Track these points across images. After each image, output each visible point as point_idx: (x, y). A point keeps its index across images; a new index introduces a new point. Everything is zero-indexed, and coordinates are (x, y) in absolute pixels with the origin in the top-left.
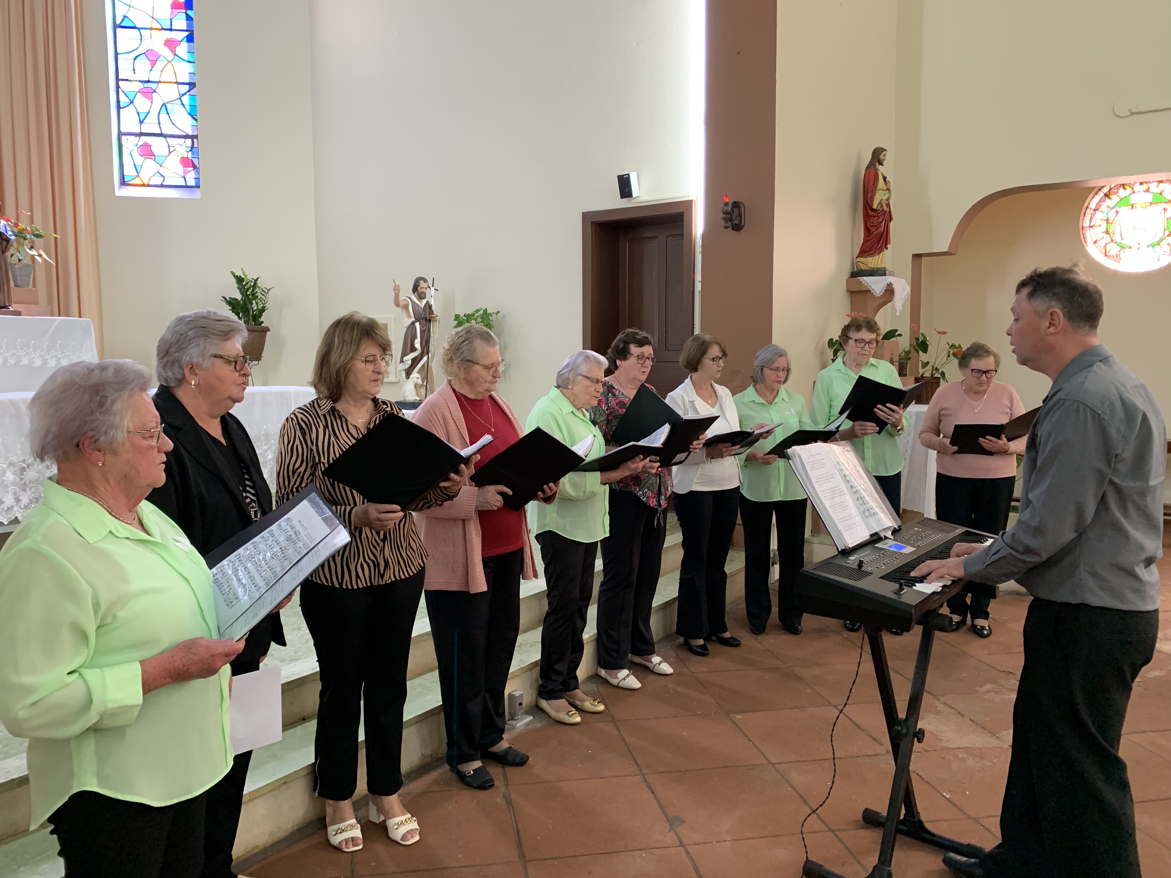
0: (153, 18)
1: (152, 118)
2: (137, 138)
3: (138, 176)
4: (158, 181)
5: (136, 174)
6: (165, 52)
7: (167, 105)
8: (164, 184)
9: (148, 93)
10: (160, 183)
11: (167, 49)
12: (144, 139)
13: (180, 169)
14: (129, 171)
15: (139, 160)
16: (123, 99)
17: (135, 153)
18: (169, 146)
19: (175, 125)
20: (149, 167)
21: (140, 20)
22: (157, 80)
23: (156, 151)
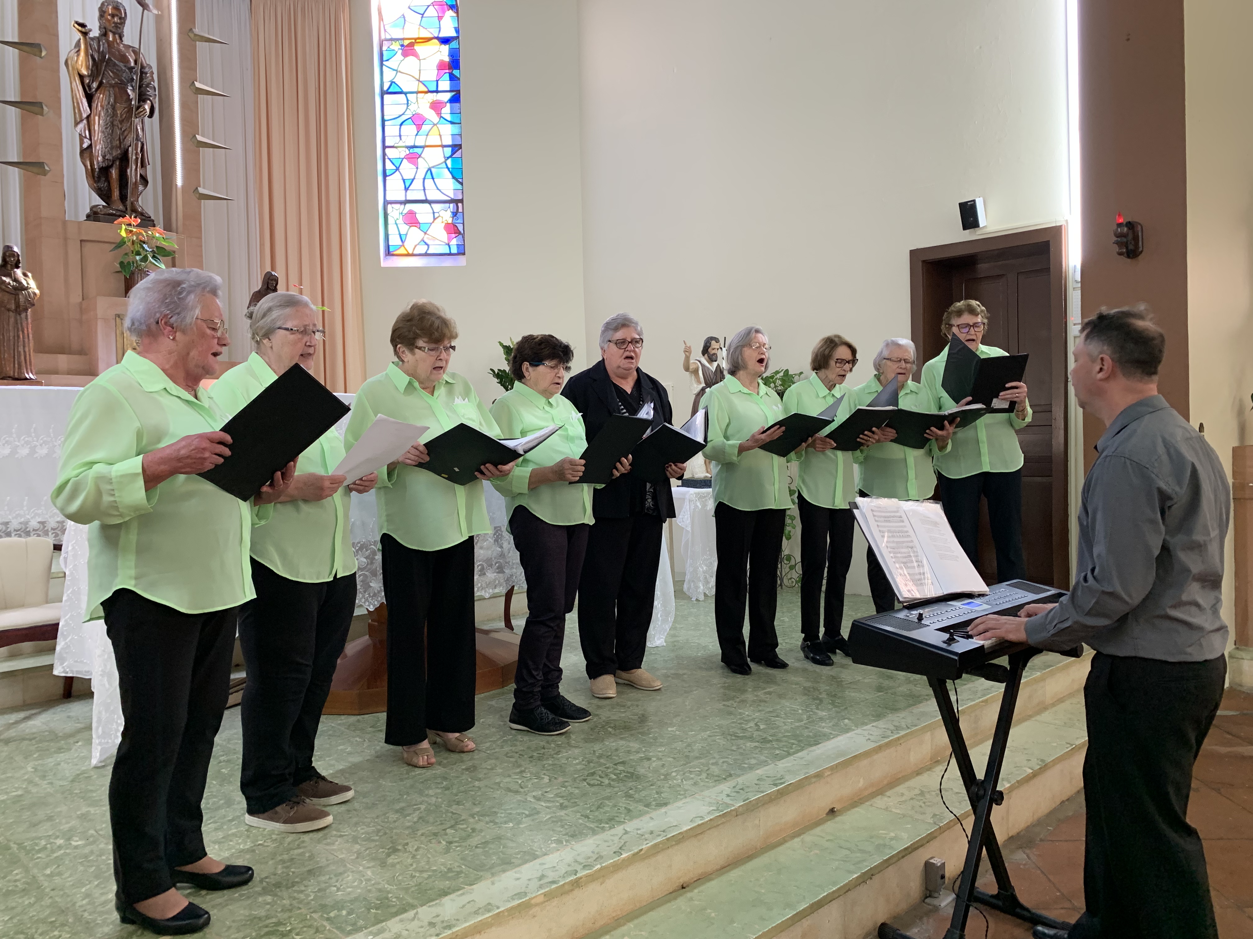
0: (419, 81)
1: (417, 184)
2: (403, 206)
3: (403, 245)
4: (422, 249)
5: (401, 243)
6: (431, 115)
7: (433, 170)
8: (429, 252)
9: (413, 158)
10: (424, 252)
11: (432, 112)
12: (409, 207)
13: (443, 236)
14: (394, 241)
15: (404, 228)
16: (389, 166)
17: (400, 221)
18: (434, 213)
19: (440, 190)
20: (414, 235)
21: (406, 84)
22: (422, 144)
23: (420, 218)
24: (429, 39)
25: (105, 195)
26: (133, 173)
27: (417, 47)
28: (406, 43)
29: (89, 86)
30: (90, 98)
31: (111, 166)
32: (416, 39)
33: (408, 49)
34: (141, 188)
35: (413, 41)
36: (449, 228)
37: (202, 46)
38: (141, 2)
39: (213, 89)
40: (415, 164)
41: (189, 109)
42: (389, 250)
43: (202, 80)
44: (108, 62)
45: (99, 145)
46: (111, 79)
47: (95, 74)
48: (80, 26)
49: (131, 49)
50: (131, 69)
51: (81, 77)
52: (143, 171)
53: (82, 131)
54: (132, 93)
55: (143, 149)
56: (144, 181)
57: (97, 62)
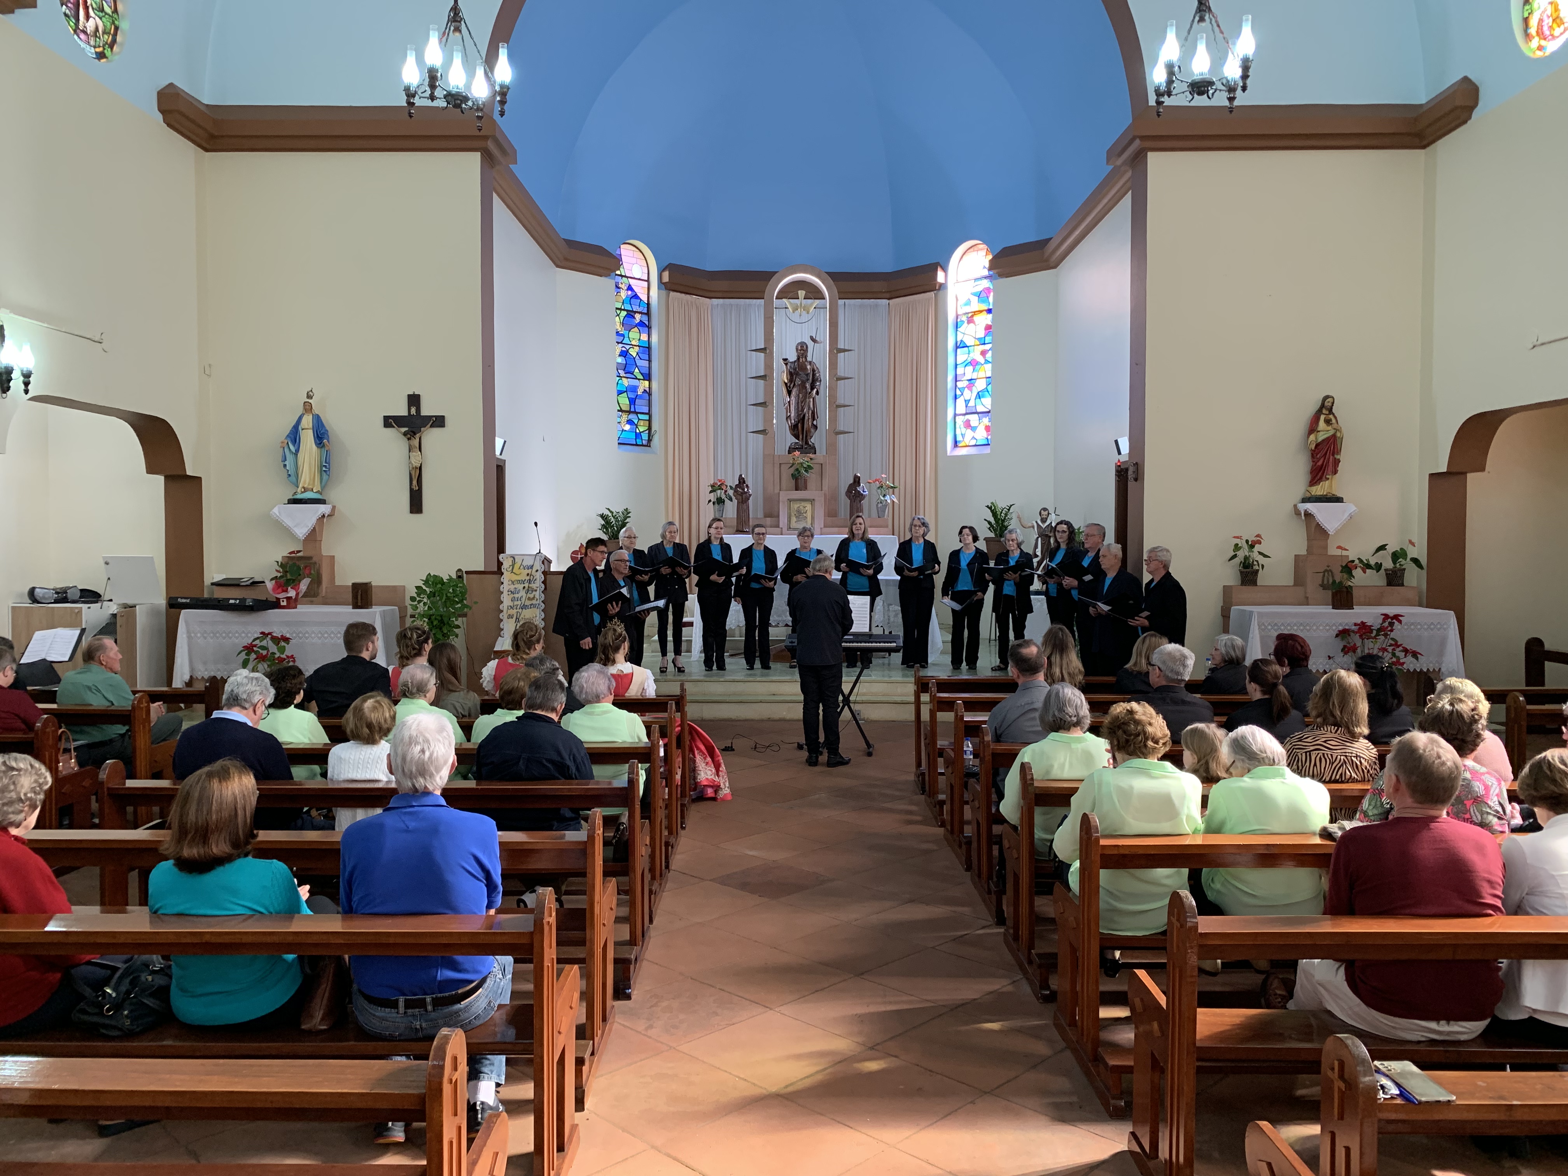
0: (975, 338)
1: (971, 404)
2: (963, 417)
4: (973, 442)
5: (962, 440)
6: (981, 359)
7: (980, 393)
8: (977, 444)
9: (970, 387)
10: (974, 444)
11: (981, 357)
12: (968, 417)
13: (985, 434)
14: (959, 438)
15: (964, 430)
16: (958, 393)
17: (962, 426)
18: (980, 420)
19: (983, 406)
20: (969, 433)
21: (969, 341)
22: (976, 378)
23: (973, 424)
24: (981, 311)
25: (797, 437)
26: (808, 423)
27: (975, 318)
28: (970, 315)
29: (790, 387)
30: (789, 393)
31: (798, 424)
32: (975, 312)
33: (970, 321)
34: (812, 430)
35: (973, 314)
36: (987, 428)
37: (841, 355)
38: (814, 340)
39: (846, 376)
40: (971, 391)
41: (833, 389)
42: (956, 444)
43: (841, 373)
44: (797, 374)
45: (793, 415)
46: (798, 382)
47: (791, 380)
48: (785, 360)
49: (810, 363)
50: (807, 375)
51: (786, 384)
52: (815, 423)
53: (787, 409)
54: (808, 386)
55: (813, 413)
56: (816, 427)
57: (792, 375)
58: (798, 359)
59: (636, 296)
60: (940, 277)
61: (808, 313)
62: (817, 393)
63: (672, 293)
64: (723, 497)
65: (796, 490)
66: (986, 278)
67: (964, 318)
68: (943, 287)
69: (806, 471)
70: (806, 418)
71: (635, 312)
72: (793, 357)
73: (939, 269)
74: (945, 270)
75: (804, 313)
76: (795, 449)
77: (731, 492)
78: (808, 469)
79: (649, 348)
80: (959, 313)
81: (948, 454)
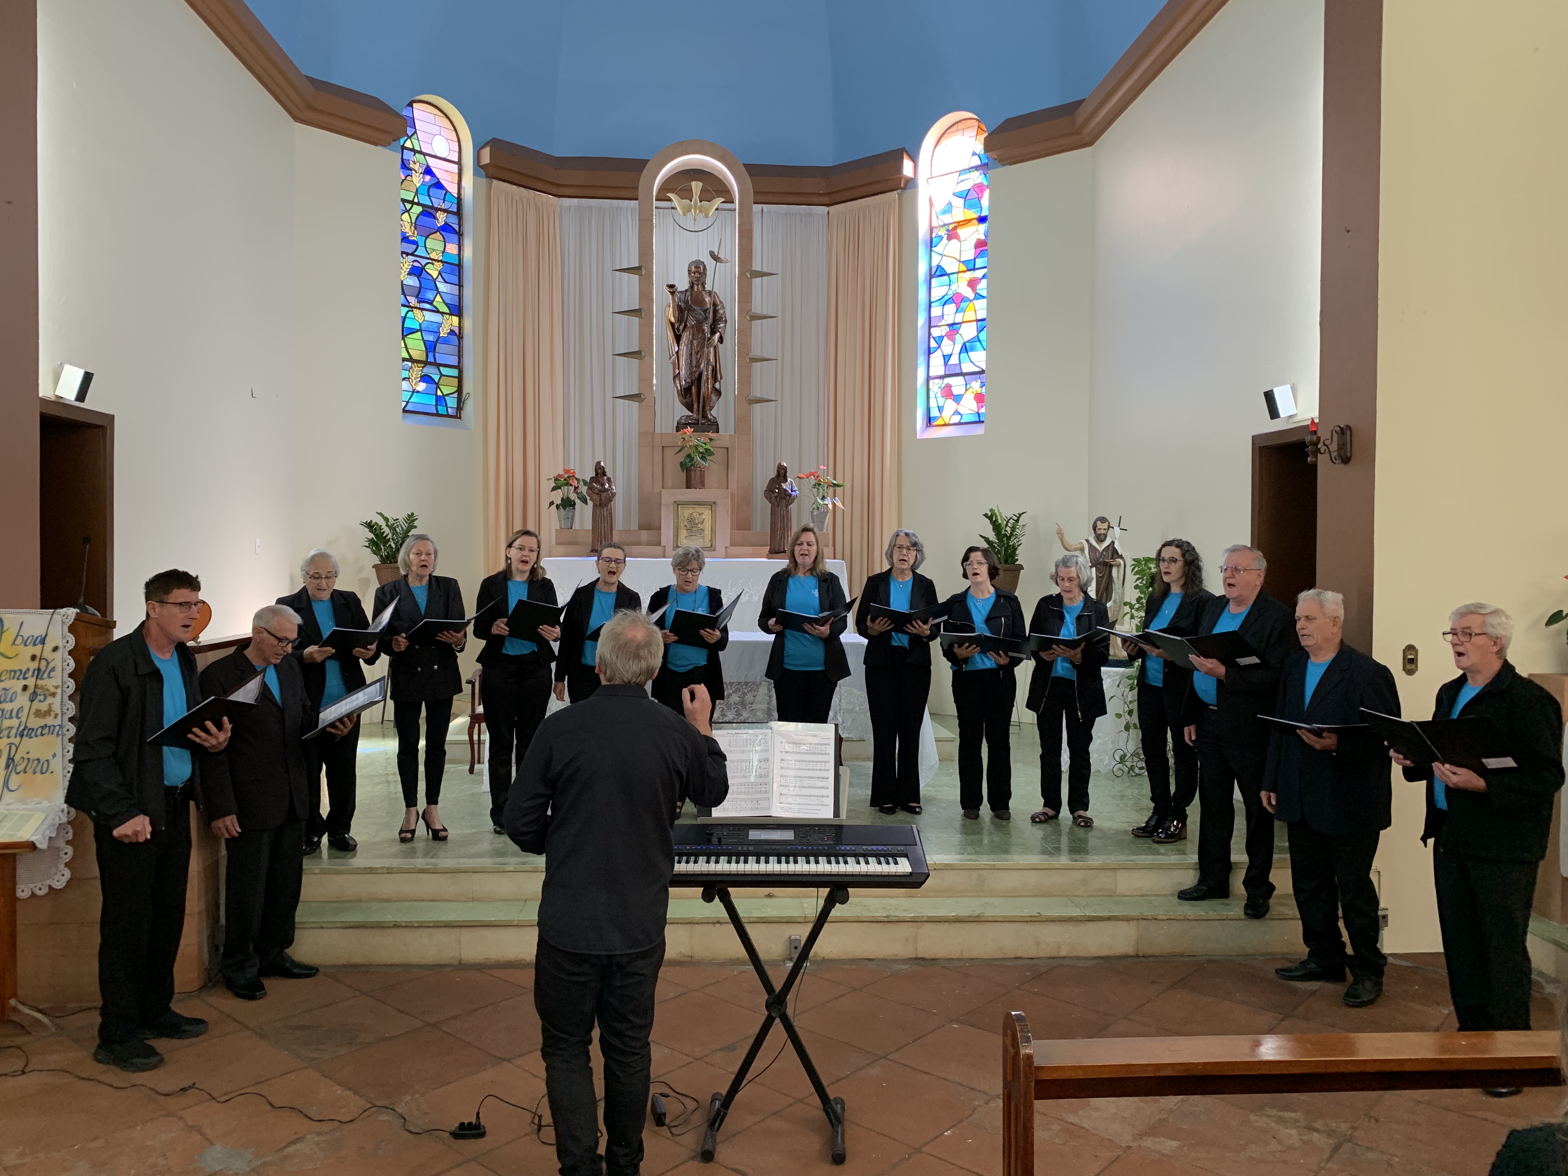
0: (960, 261)
1: (954, 360)
2: (941, 381)
3: (941, 416)
4: (956, 419)
5: (939, 415)
6: (968, 293)
7: (967, 344)
8: (962, 421)
9: (952, 335)
10: (957, 421)
11: (969, 289)
12: (947, 380)
13: (974, 406)
14: (934, 413)
15: (941, 401)
16: (933, 344)
17: (939, 395)
18: (966, 385)
19: (973, 363)
20: (950, 406)
21: (950, 266)
22: (961, 321)
23: (956, 391)
24: (969, 221)
25: (690, 407)
26: (706, 387)
27: (961, 231)
28: (952, 226)
29: (678, 330)
30: (678, 338)
31: (691, 386)
32: (959, 222)
33: (952, 235)
34: (714, 397)
35: (957, 224)
36: (979, 398)
37: (757, 281)
38: (715, 257)
39: (765, 313)
40: (953, 340)
41: (745, 334)
42: (929, 421)
43: (757, 307)
44: (689, 309)
45: (683, 373)
46: (692, 322)
47: (681, 318)
48: (671, 286)
49: (710, 293)
50: (706, 311)
51: (672, 324)
52: (717, 385)
53: (674, 363)
54: (706, 328)
55: (714, 370)
56: (718, 393)
57: (682, 311)
58: (692, 287)
59: (439, 185)
60: (907, 168)
61: (706, 216)
62: (721, 340)
63: (495, 183)
64: (573, 496)
65: (687, 488)
66: (976, 168)
67: (943, 232)
68: (911, 183)
69: (703, 458)
70: (704, 378)
71: (437, 210)
72: (683, 284)
73: (905, 156)
74: (914, 159)
75: (702, 215)
76: (686, 425)
77: (584, 489)
78: (706, 454)
79: (460, 266)
80: (934, 224)
81: (918, 437)
